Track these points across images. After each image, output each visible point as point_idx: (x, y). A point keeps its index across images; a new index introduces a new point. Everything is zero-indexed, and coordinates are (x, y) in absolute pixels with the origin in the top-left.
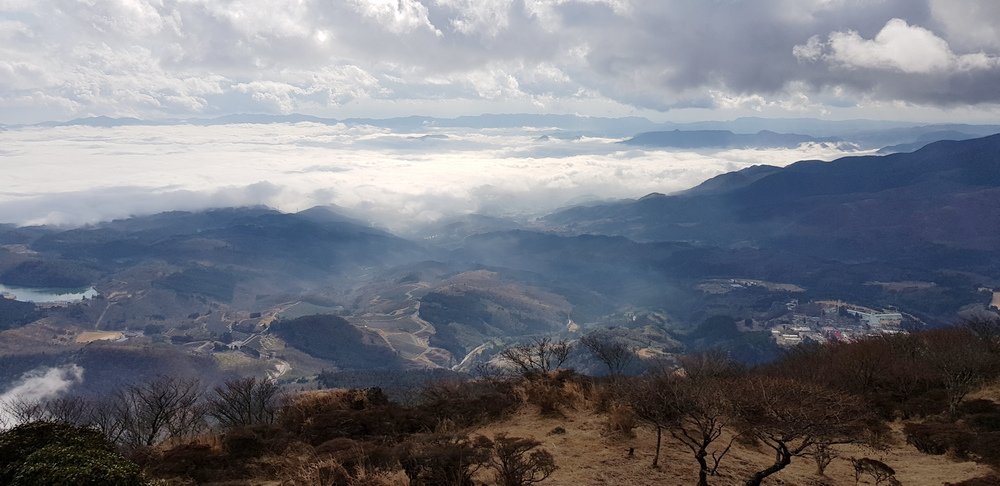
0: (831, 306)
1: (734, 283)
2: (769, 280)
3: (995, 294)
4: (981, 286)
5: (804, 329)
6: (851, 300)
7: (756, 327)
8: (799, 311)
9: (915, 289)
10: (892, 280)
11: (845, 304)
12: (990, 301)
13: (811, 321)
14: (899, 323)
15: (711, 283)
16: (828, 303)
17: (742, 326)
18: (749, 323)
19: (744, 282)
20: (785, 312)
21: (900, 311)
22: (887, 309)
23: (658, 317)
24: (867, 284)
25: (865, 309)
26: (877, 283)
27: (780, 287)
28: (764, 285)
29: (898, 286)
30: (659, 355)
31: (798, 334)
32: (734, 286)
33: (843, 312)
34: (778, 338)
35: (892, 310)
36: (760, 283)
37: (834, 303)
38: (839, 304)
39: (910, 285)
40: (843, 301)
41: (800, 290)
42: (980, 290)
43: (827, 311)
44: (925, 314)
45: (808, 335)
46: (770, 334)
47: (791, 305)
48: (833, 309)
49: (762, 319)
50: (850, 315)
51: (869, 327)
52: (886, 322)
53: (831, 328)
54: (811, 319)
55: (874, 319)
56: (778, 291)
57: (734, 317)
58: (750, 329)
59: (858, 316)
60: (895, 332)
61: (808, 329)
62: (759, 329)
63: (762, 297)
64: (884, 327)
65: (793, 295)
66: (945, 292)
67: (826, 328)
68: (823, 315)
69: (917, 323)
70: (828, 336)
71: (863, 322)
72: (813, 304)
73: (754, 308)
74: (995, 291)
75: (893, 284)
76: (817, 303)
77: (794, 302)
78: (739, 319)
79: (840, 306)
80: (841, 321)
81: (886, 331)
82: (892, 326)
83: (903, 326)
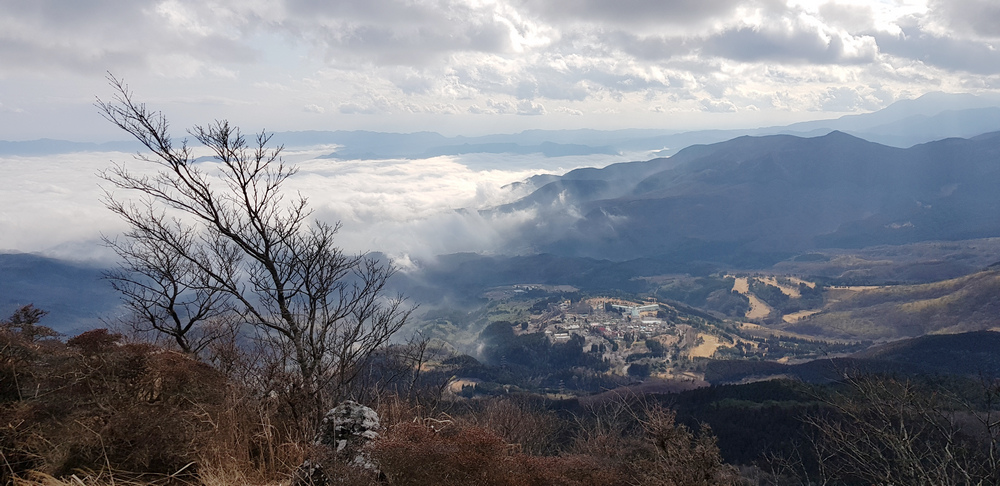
0: (598, 303)
1: (517, 288)
2: (550, 283)
3: (737, 280)
4: (725, 273)
5: (574, 327)
6: (616, 296)
7: (531, 329)
8: (571, 309)
9: (671, 281)
10: (654, 274)
11: (611, 300)
12: (732, 285)
13: (579, 319)
14: (656, 313)
15: (495, 290)
17: (518, 330)
18: (525, 326)
19: (525, 287)
20: (559, 312)
21: (658, 301)
22: (647, 301)
23: (441, 329)
24: (633, 279)
25: (628, 303)
26: (641, 278)
27: (556, 289)
28: (543, 288)
29: (659, 279)
30: (437, 367)
31: (567, 332)
32: (517, 291)
33: (608, 308)
34: (551, 338)
35: (651, 301)
36: (541, 286)
37: (602, 300)
38: (605, 300)
40: (610, 297)
41: (576, 290)
42: (725, 277)
43: (595, 308)
44: (679, 302)
45: (578, 332)
46: (543, 334)
47: (564, 305)
48: (601, 307)
49: (537, 321)
50: (615, 310)
51: (630, 319)
52: (646, 313)
53: (597, 324)
54: (581, 316)
55: (635, 311)
56: (554, 293)
57: (512, 322)
58: (525, 332)
59: (622, 310)
60: (652, 322)
61: (578, 326)
62: (534, 332)
63: (540, 299)
64: (643, 318)
65: (568, 295)
66: (696, 281)
67: (593, 324)
68: (591, 311)
69: (672, 311)
70: (594, 331)
71: (625, 315)
72: (583, 302)
73: (531, 311)
74: (737, 277)
75: (655, 277)
76: (587, 301)
77: (567, 302)
78: (516, 324)
79: (607, 302)
80: (606, 316)
81: (644, 322)
82: (651, 315)
83: (660, 315)
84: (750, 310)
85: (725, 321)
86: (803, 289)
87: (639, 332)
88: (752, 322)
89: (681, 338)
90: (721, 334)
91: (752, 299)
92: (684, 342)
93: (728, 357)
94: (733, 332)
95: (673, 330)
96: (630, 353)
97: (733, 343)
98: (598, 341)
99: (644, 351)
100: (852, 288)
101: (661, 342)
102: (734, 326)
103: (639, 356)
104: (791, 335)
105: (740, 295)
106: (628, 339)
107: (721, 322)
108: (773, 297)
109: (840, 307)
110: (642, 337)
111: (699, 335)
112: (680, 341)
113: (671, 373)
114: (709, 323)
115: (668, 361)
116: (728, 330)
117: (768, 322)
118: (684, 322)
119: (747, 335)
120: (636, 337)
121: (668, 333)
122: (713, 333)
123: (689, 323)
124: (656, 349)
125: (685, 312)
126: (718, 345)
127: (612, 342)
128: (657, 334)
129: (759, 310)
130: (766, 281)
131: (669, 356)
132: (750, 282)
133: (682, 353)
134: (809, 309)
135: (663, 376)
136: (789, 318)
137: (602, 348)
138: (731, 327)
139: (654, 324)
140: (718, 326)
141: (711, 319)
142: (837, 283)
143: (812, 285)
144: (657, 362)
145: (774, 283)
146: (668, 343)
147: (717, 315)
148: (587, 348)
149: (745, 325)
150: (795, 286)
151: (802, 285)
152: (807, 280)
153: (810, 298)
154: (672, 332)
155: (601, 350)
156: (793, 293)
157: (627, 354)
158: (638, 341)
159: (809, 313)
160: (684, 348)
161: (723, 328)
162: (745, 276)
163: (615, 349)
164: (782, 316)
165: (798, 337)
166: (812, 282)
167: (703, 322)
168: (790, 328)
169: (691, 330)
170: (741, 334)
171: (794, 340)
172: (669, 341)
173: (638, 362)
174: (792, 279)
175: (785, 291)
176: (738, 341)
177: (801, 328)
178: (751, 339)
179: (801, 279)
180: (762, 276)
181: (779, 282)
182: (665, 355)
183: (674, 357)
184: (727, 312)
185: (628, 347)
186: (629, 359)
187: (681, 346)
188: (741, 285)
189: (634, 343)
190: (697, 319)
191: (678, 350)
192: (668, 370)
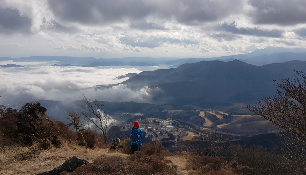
0: (151, 120)
1: (122, 114)
2: (133, 112)
4: (196, 110)
5: (142, 128)
6: (157, 117)
8: (141, 123)
9: (177, 112)
10: (171, 110)
11: (155, 119)
12: (199, 114)
13: (144, 125)
14: (171, 124)
15: (114, 114)
16: (151, 119)
17: (122, 129)
18: (124, 128)
19: (125, 113)
21: (172, 119)
22: (168, 119)
24: (163, 111)
25: (162, 120)
26: (166, 111)
27: (136, 114)
29: (173, 111)
32: (121, 115)
33: (154, 122)
35: (170, 119)
36: (130, 114)
37: (152, 118)
38: (153, 119)
39: (177, 111)
40: (155, 118)
41: (143, 115)
42: (196, 111)
43: (150, 122)
44: (180, 120)
49: (129, 126)
50: (157, 122)
51: (162, 126)
52: (168, 124)
53: (150, 127)
54: (145, 125)
55: (164, 122)
56: (135, 116)
57: (120, 126)
58: (124, 130)
59: (159, 122)
60: (170, 127)
61: (143, 128)
62: (127, 130)
63: (130, 118)
64: (167, 125)
65: (140, 117)
66: (186, 112)
67: (149, 128)
68: (148, 123)
69: (177, 123)
70: (150, 130)
71: (160, 124)
72: (145, 119)
73: (127, 122)
74: (201, 111)
75: (171, 111)
76: (147, 119)
77: (140, 119)
78: (121, 127)
79: (154, 119)
80: (154, 124)
81: (167, 127)
82: (169, 125)
83: (173, 125)
84: (205, 123)
85: (196, 127)
86: (224, 116)
87: (166, 131)
88: (206, 127)
89: (181, 133)
90: (195, 132)
91: (206, 119)
92: (182, 134)
93: (197, 140)
94: (199, 131)
95: (178, 130)
96: (162, 138)
97: (199, 135)
98: (151, 133)
99: (167, 137)
100: (241, 116)
101: (173, 134)
102: (200, 129)
103: (165, 139)
104: (220, 132)
105: (202, 118)
106: (161, 133)
107: (195, 127)
108: (213, 119)
109: (237, 123)
110: (167, 132)
111: (187, 132)
112: (180, 134)
113: (177, 145)
114: (191, 128)
115: (176, 141)
116: (197, 130)
117: (211, 127)
118: (181, 127)
119: (204, 132)
120: (164, 132)
121: (176, 131)
122: (192, 131)
123: (183, 127)
124: (171, 137)
125: (182, 123)
126: (194, 136)
127: (155, 134)
128: (172, 131)
129: (209, 123)
130: (211, 113)
131: (176, 140)
132: (205, 113)
133: (181, 138)
134: (226, 123)
135: (174, 146)
136: (219, 126)
137: (152, 136)
138: (198, 129)
139: (171, 128)
140: (194, 129)
141: (191, 126)
142: (236, 114)
143: (227, 114)
144: (172, 141)
145: (214, 114)
146: (176, 135)
147: (193, 124)
148: (147, 136)
149: (203, 128)
150: (221, 114)
151: (224, 114)
152: (226, 112)
153: (227, 119)
154: (177, 131)
155: (152, 137)
156: (220, 117)
157: (161, 139)
158: (165, 134)
159: (226, 124)
160: (182, 137)
161: (195, 129)
162: (204, 110)
163: (157, 136)
164: (216, 125)
165: (222, 133)
166: (227, 113)
167: (189, 127)
168: (219, 130)
169: (184, 130)
170: (202, 132)
171: (221, 134)
172: (176, 134)
173: (165, 141)
174: (220, 112)
175: (218, 116)
176: (201, 134)
177: (224, 130)
178: (206, 134)
179: (223, 112)
180: (209, 111)
181: (216, 113)
182: (175, 139)
183: (178, 140)
184: (197, 124)
185: (161, 136)
186: (162, 140)
187: (180, 136)
188: (202, 114)
189: (164, 134)
190: (186, 126)
191: (179, 137)
192: (176, 144)
